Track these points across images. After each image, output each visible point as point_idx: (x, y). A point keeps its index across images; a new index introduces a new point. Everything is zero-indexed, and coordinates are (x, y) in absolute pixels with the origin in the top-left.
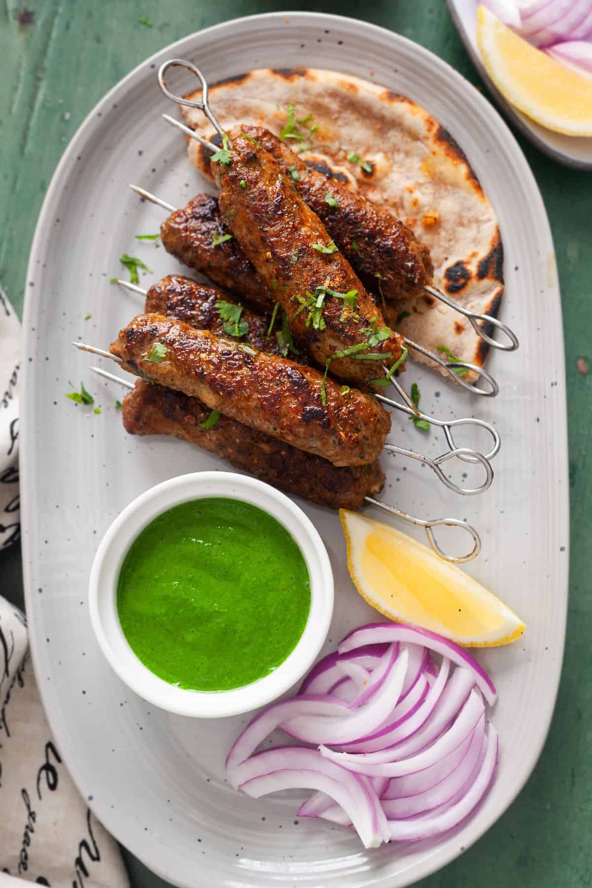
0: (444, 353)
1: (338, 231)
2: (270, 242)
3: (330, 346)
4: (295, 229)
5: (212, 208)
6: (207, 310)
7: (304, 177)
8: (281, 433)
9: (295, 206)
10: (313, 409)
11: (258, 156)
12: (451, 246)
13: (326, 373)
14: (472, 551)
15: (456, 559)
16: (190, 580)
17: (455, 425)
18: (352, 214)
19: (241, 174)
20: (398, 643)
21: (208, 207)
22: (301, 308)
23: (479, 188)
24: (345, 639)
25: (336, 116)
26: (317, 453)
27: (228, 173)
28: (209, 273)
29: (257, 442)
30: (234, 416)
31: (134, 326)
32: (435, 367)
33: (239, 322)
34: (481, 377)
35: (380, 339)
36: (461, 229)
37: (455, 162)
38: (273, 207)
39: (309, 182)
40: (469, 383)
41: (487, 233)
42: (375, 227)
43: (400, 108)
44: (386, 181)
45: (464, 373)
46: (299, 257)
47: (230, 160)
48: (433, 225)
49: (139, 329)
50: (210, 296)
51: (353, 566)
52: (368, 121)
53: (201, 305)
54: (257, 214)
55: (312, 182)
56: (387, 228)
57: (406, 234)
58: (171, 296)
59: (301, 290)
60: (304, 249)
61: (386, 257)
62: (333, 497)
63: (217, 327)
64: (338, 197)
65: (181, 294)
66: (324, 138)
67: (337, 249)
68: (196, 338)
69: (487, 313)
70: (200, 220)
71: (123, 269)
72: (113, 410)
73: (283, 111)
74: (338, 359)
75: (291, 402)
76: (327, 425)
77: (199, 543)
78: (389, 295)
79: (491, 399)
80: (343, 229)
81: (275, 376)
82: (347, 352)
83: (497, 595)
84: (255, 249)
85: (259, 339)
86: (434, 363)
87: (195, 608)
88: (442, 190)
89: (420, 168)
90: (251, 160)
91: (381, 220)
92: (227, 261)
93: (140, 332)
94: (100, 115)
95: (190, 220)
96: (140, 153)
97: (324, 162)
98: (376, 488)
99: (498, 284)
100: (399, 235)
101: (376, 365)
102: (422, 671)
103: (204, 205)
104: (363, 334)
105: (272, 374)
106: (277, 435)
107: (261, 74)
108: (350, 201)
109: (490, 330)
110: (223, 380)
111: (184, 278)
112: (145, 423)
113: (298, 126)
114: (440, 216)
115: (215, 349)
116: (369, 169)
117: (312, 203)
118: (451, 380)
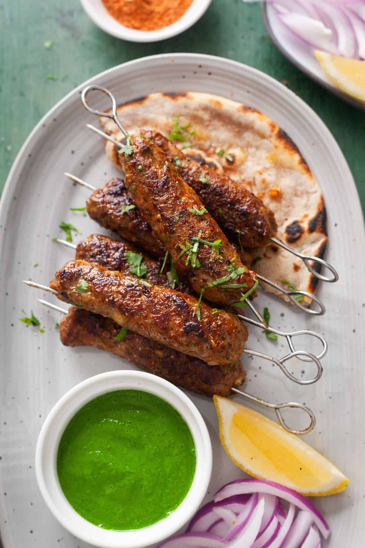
0: (286, 285)
1: (209, 201)
2: (160, 207)
3: (203, 279)
4: (177, 198)
5: (121, 187)
6: (118, 257)
7: (184, 164)
8: (170, 341)
9: (177, 182)
10: (191, 324)
11: (151, 148)
12: (289, 211)
13: (200, 298)
14: (309, 426)
15: (298, 432)
16: (109, 449)
17: (295, 335)
18: (218, 189)
19: (139, 161)
20: (257, 494)
21: (118, 187)
22: (182, 253)
23: (308, 170)
24: (219, 491)
25: (208, 123)
26: (195, 356)
27: (130, 161)
28: (119, 232)
29: (154, 349)
30: (137, 330)
31: (66, 269)
32: (280, 295)
33: (141, 265)
34: (313, 301)
35: (238, 274)
36: (295, 199)
37: (291, 152)
38: (161, 183)
39: (188, 167)
40: (305, 306)
41: (315, 201)
42: (235, 197)
43: (251, 117)
44: (243, 167)
45: (301, 299)
46: (180, 217)
47: (132, 152)
48: (277, 197)
49: (69, 270)
50: (120, 248)
51: (223, 437)
52: (229, 127)
53: (114, 254)
54: (150, 188)
55: (190, 168)
56: (243, 198)
57: (257, 202)
58: (92, 248)
59: (182, 240)
60: (184, 212)
61: (243, 218)
62: (208, 388)
63: (126, 269)
64: (208, 177)
65: (100, 247)
66: (200, 139)
67: (207, 212)
68: (109, 276)
69: (316, 256)
70: (113, 196)
71: (61, 232)
72: (54, 329)
73: (171, 121)
74: (209, 288)
75: (176, 319)
76: (201, 336)
77: (116, 422)
78: (245, 244)
79: (321, 317)
80: (212, 199)
81: (164, 301)
82: (215, 283)
83: (327, 458)
84: (150, 213)
85: (154, 276)
86: (280, 293)
87: (112, 470)
88: (282, 172)
89: (267, 158)
90: (146, 152)
91: (239, 192)
92: (132, 223)
93: (69, 273)
94: (44, 126)
95: (106, 196)
96: (73, 152)
97: (200, 156)
98: (239, 381)
99: (323, 235)
100: (252, 202)
101: (236, 292)
102: (275, 514)
103: (116, 185)
104: (226, 270)
105: (162, 300)
106: (166, 343)
107: (155, 96)
108: (217, 180)
109: (318, 268)
110: (128, 305)
111: (102, 236)
112: (74, 338)
113: (181, 131)
114: (281, 189)
115: (122, 283)
116: (231, 159)
117: (191, 181)
118: (292, 304)
